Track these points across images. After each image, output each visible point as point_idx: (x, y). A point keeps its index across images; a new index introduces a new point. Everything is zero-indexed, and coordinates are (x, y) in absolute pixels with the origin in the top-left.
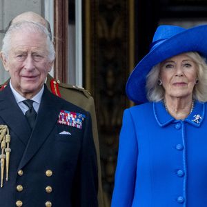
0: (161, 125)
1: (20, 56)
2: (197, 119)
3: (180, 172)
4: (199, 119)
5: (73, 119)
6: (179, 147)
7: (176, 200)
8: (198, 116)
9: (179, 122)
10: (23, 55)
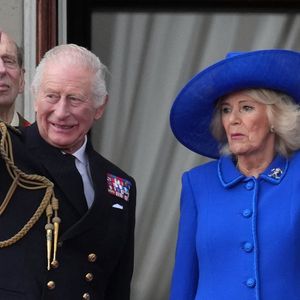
0: (225, 185)
1: (50, 96)
2: (276, 173)
3: (248, 246)
4: (279, 174)
5: (121, 187)
6: (246, 212)
7: (245, 283)
8: (278, 170)
9: (251, 180)
10: (54, 96)
